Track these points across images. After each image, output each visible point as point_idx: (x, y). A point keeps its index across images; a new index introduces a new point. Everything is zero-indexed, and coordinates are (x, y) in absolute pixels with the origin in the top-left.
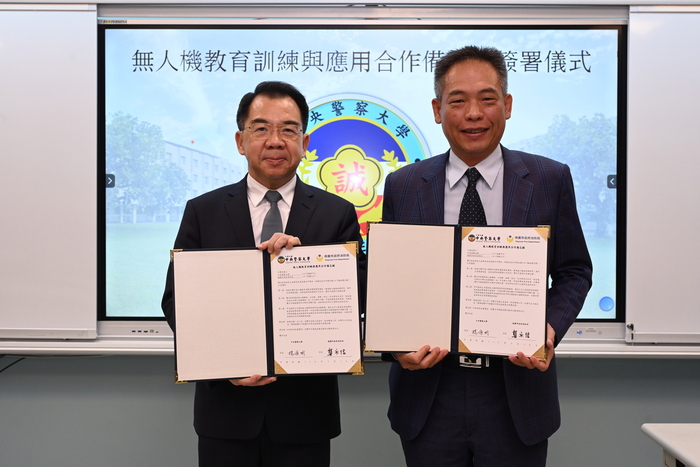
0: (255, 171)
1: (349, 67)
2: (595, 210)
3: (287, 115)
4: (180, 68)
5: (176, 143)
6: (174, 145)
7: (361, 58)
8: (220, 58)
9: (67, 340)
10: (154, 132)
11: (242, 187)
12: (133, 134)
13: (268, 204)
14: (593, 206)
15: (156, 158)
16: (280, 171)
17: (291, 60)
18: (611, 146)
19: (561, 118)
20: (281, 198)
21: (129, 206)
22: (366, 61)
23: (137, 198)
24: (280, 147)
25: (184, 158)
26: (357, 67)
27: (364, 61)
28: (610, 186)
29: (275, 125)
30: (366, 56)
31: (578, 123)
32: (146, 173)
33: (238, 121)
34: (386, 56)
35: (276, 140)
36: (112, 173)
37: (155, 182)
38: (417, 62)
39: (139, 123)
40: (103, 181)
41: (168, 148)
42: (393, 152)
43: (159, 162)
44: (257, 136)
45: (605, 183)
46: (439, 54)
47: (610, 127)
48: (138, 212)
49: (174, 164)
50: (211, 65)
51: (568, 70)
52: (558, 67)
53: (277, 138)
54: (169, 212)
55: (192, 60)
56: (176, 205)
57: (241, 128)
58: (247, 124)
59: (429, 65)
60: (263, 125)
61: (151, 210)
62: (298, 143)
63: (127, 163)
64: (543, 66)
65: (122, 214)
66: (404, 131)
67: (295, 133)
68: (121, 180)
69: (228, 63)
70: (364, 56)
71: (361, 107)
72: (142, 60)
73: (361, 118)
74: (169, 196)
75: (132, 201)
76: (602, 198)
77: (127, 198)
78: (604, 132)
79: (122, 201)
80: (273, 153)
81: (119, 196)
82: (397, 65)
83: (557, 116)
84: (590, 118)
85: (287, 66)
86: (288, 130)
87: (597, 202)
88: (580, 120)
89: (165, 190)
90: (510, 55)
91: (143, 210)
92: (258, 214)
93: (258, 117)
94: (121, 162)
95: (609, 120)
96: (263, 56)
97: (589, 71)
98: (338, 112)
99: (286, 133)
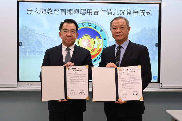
0: (64, 42)
1: (86, 13)
2: (152, 53)
3: (73, 28)
4: (40, 13)
5: (39, 34)
6: (38, 34)
7: (90, 11)
8: (51, 10)
9: (9, 87)
10: (33, 30)
11: (60, 46)
12: (27, 31)
13: (67, 51)
14: (152, 51)
15: (33, 38)
16: (70, 42)
17: (70, 11)
18: (157, 35)
19: (143, 28)
20: (70, 49)
21: (26, 51)
22: (91, 12)
23: (28, 49)
24: (70, 36)
25: (41, 38)
26: (89, 13)
27: (90, 12)
28: (156, 46)
29: (69, 30)
30: (91, 10)
31: (148, 29)
32: (31, 42)
33: (60, 29)
34: (96, 11)
35: (69, 34)
36: (21, 42)
37: (33, 44)
38: (105, 12)
39: (29, 28)
40: (19, 44)
41: (37, 35)
42: (98, 37)
43: (34, 39)
44: (65, 33)
45: (155, 45)
46: (111, 10)
47: (156, 30)
48: (28, 53)
49: (38, 39)
50: (49, 12)
51: (145, 15)
52: (143, 14)
53: (70, 34)
54: (37, 53)
55: (43, 11)
56: (39, 50)
57: (60, 31)
58: (62, 30)
59: (108, 13)
60: (66, 30)
61: (32, 52)
62: (75, 35)
63: (25, 39)
64: (139, 14)
65: (24, 53)
66: (101, 31)
67: (75, 33)
68: (24, 44)
69: (53, 12)
70: (90, 10)
71: (90, 24)
72: (29, 11)
73: (90, 27)
74: (37, 48)
75: (27, 49)
76: (154, 49)
77: (25, 48)
78: (155, 32)
79: (24, 49)
80: (69, 38)
81: (23, 48)
82: (99, 13)
83: (142, 27)
84: (151, 28)
85: (69, 13)
86: (73, 32)
87: (153, 50)
88: (149, 28)
89: (36, 46)
90: (130, 11)
91: (30, 52)
92: (64, 54)
93: (65, 28)
94: (24, 39)
95: (156, 28)
96: (63, 10)
97: (151, 15)
98: (83, 26)
99: (72, 32)
